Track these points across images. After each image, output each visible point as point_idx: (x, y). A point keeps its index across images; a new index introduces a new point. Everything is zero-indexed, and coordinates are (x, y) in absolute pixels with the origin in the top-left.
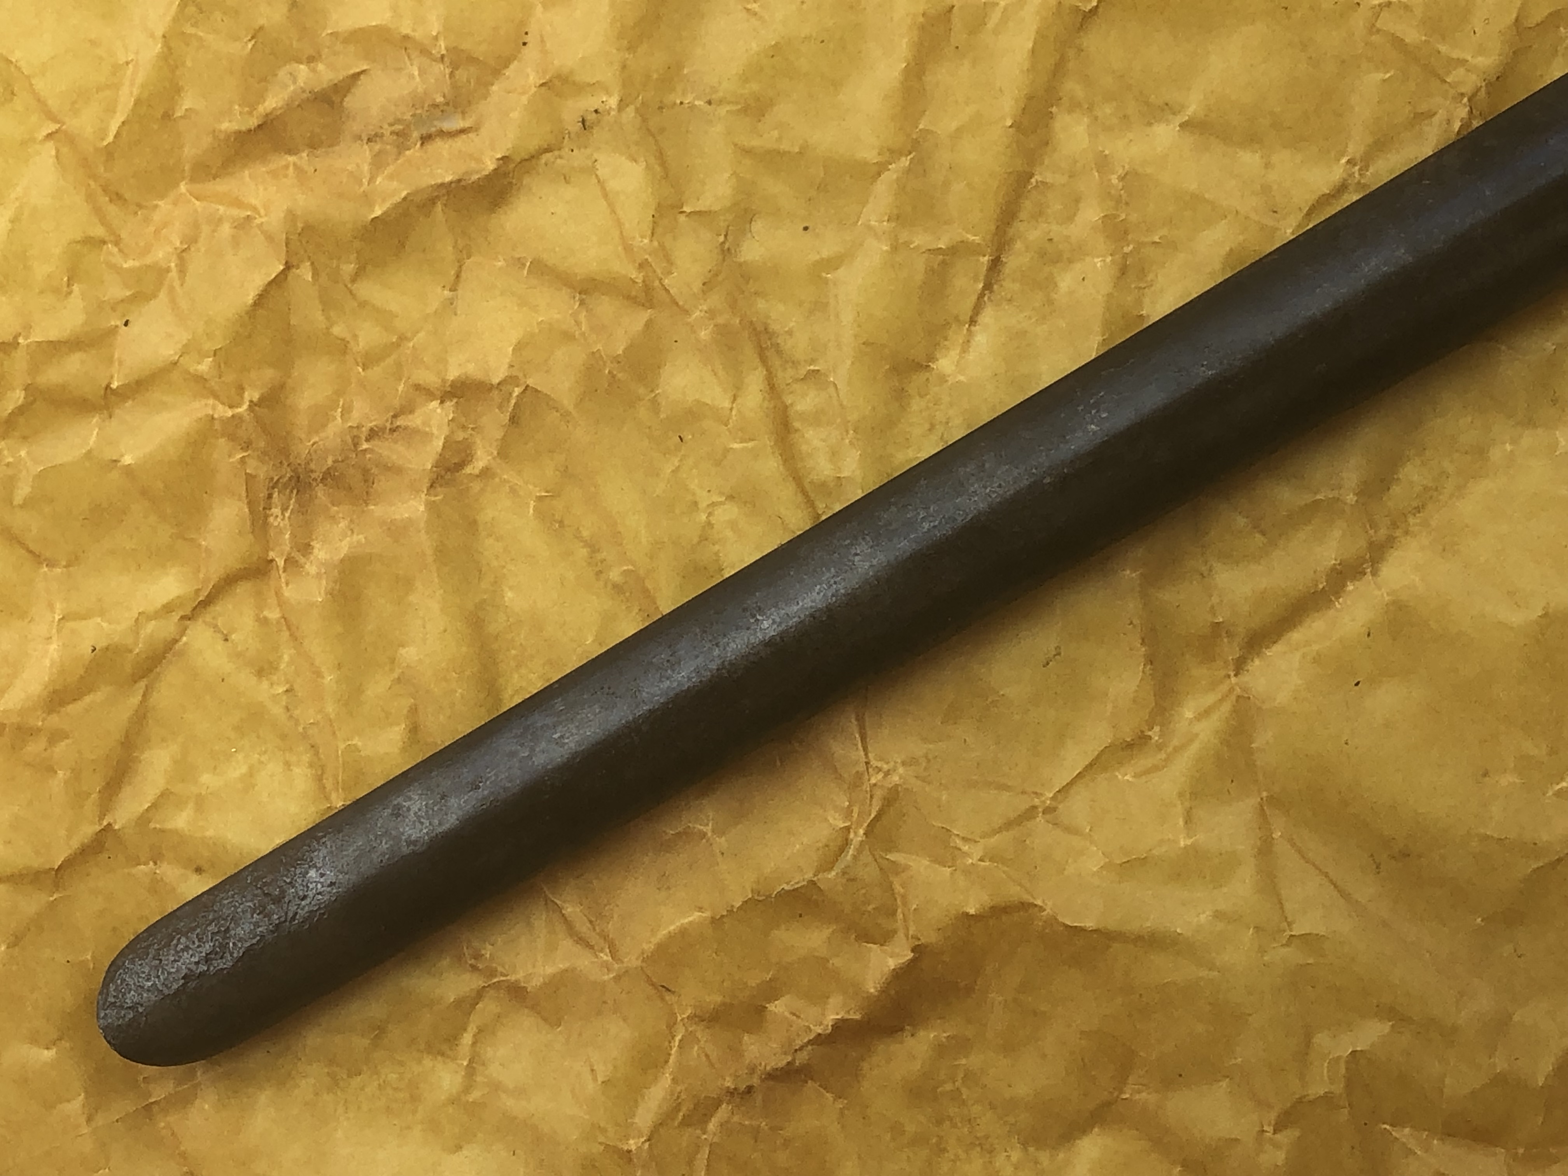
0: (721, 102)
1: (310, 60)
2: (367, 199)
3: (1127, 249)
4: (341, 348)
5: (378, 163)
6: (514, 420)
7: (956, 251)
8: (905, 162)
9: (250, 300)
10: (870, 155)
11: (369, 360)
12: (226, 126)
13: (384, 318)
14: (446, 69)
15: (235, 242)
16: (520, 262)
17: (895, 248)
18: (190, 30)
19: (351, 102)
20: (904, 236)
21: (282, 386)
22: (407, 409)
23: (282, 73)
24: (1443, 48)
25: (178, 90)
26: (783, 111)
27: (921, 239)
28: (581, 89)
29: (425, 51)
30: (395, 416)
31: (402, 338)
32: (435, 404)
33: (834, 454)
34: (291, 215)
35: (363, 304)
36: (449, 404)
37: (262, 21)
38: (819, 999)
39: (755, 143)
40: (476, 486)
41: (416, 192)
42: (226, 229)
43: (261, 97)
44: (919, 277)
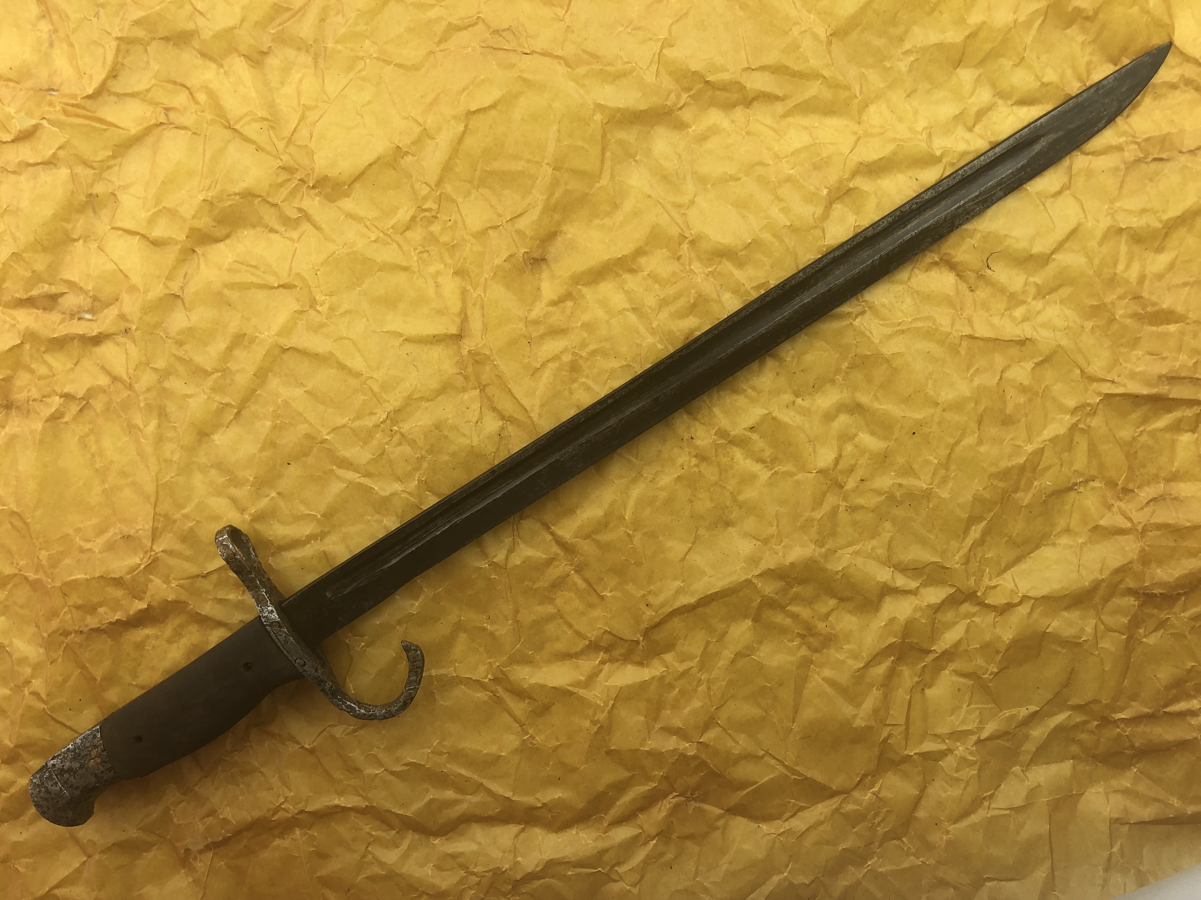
0: (170, 338)
1: (50, 284)
2: (54, 331)
3: (278, 422)
4: (32, 371)
5: (63, 321)
6: (81, 410)
7: (228, 405)
8: (220, 374)
9: (7, 348)
10: (210, 370)
11: (40, 378)
12: (17, 295)
13: (50, 367)
14: (89, 300)
15: (9, 330)
16: (98, 364)
17: (209, 398)
18: (12, 264)
19: (60, 300)
20: (213, 396)
21: (13, 377)
22: (49, 396)
23: (40, 285)
24: (384, 396)
25: (5, 280)
26: (187, 347)
27: (218, 398)
28: (127, 320)
29: (86, 293)
30: (44, 397)
31: (54, 375)
32: (58, 397)
33: (173, 452)
34: (27, 328)
35: (45, 361)
36: (62, 400)
37: (36, 268)
38: (115, 611)
39: (177, 353)
40: (62, 426)
41: (69, 334)
42: (7, 326)
43: (31, 290)
44: (214, 409)
